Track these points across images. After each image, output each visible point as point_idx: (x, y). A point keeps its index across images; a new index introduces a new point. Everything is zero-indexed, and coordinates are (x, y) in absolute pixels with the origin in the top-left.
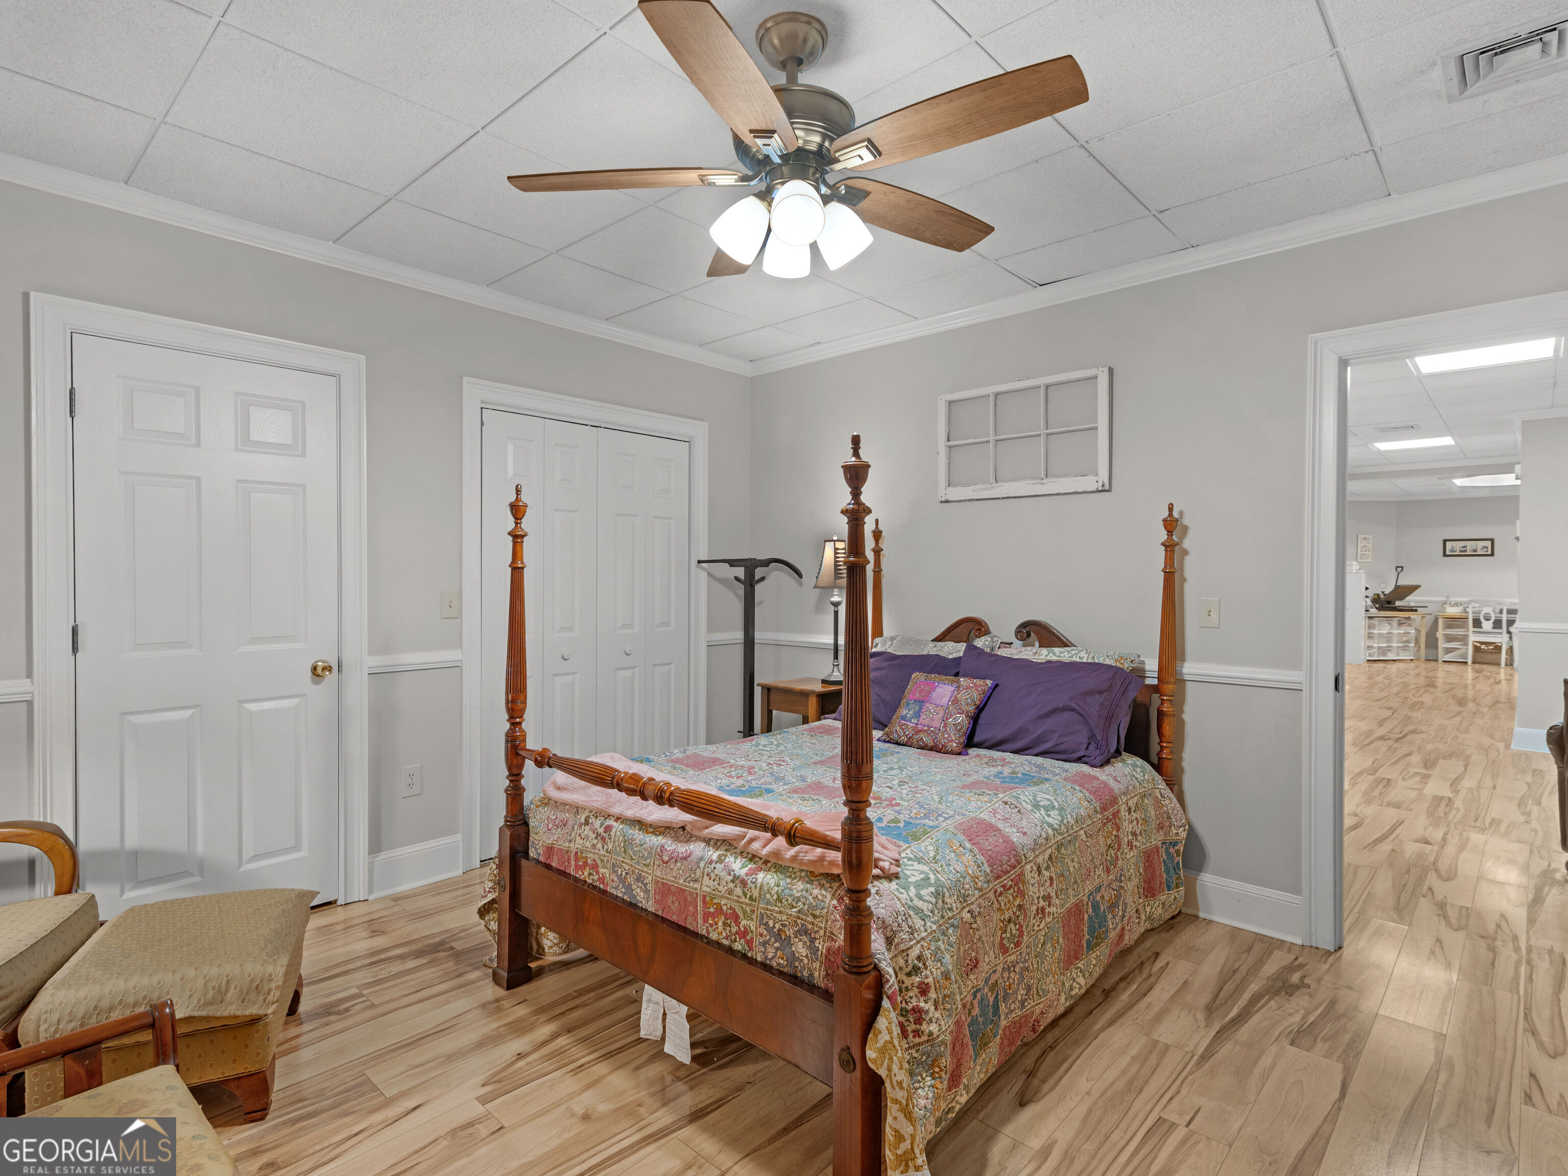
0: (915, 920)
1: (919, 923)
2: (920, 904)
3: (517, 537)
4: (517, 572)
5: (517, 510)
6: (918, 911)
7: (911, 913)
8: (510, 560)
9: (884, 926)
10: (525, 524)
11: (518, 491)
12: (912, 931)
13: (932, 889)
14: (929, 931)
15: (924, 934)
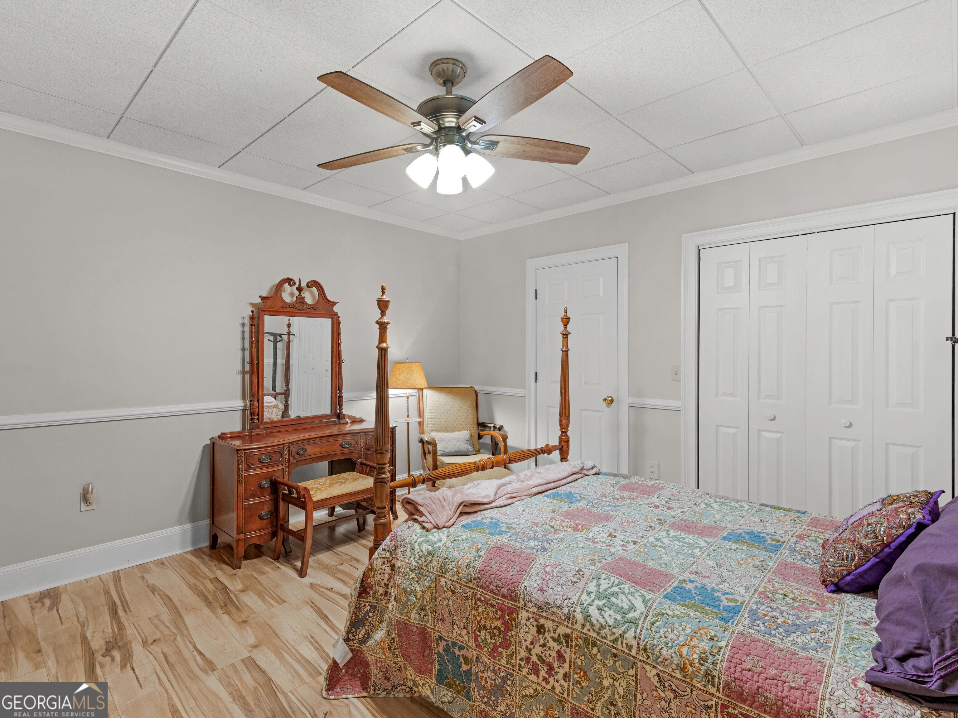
0: (408, 551)
1: (408, 553)
2: (416, 547)
3: (566, 335)
4: (565, 353)
5: (566, 321)
6: (412, 549)
7: (409, 546)
8: (561, 347)
9: (394, 539)
10: (569, 328)
11: (566, 311)
12: (403, 554)
13: (430, 548)
14: (410, 562)
15: (407, 561)
